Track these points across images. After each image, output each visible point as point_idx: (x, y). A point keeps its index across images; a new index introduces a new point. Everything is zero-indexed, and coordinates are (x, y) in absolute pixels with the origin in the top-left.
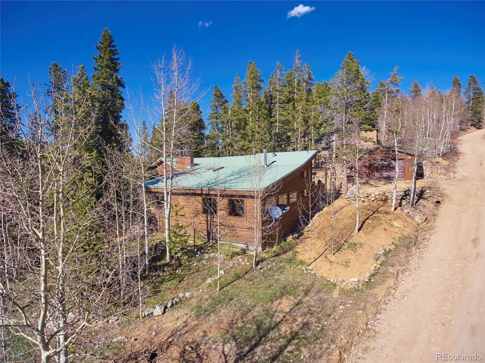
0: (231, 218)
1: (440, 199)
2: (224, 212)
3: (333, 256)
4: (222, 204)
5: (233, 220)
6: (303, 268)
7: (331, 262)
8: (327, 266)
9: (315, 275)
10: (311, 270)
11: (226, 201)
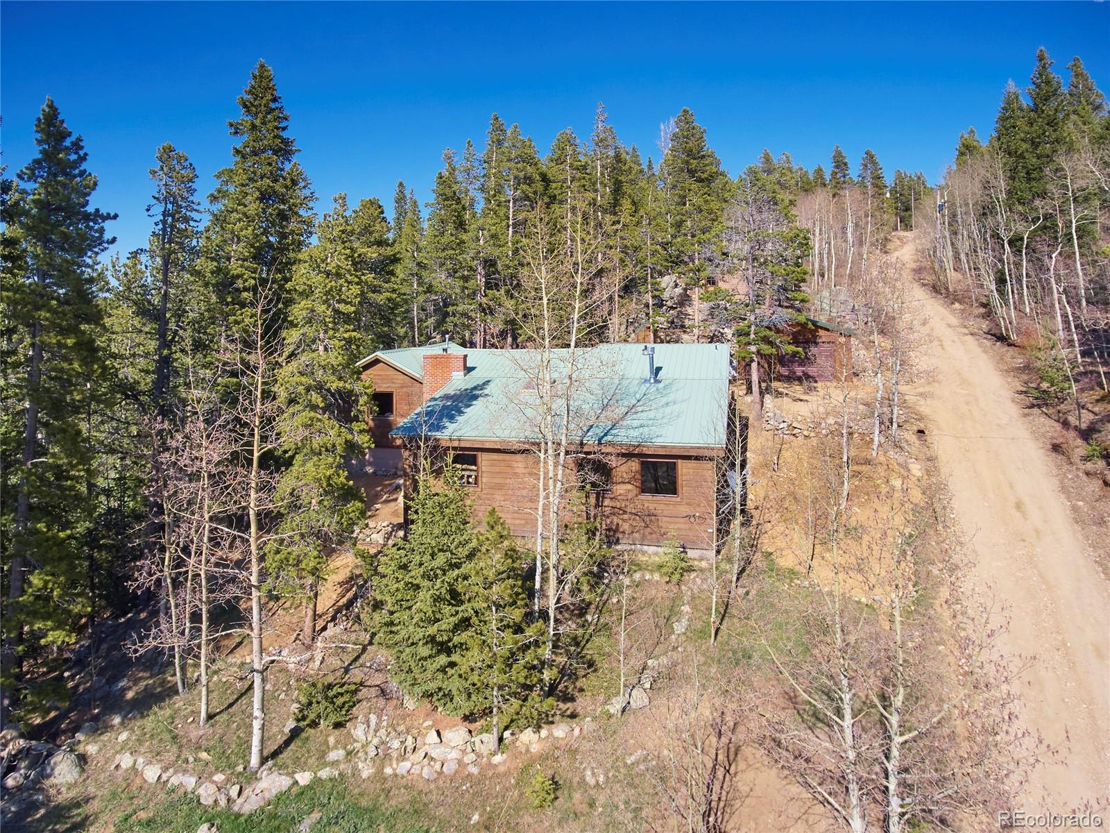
0: (647, 497)
1: (922, 426)
2: (629, 487)
4: (626, 470)
5: (650, 501)
11: (635, 465)
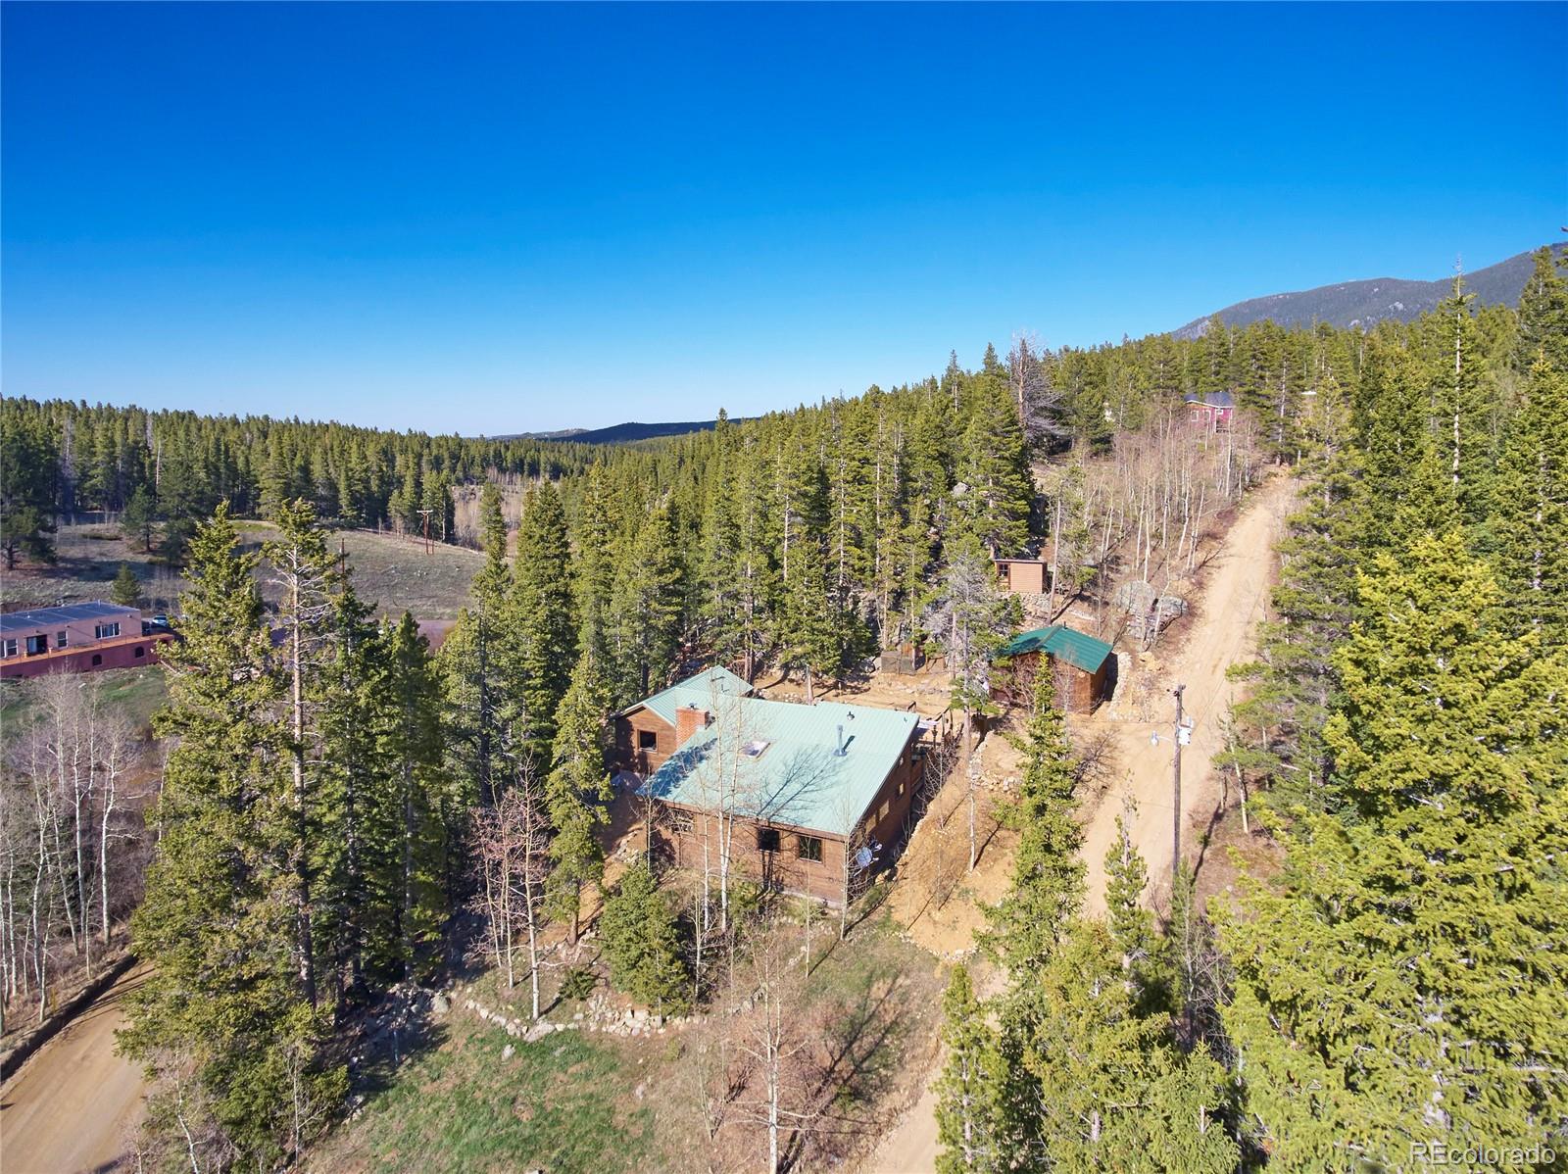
0: (801, 861)
1: (1107, 782)
2: (792, 852)
3: (938, 914)
4: (789, 841)
5: (806, 864)
6: (901, 935)
7: (935, 923)
8: (929, 930)
9: (915, 946)
10: (911, 938)
